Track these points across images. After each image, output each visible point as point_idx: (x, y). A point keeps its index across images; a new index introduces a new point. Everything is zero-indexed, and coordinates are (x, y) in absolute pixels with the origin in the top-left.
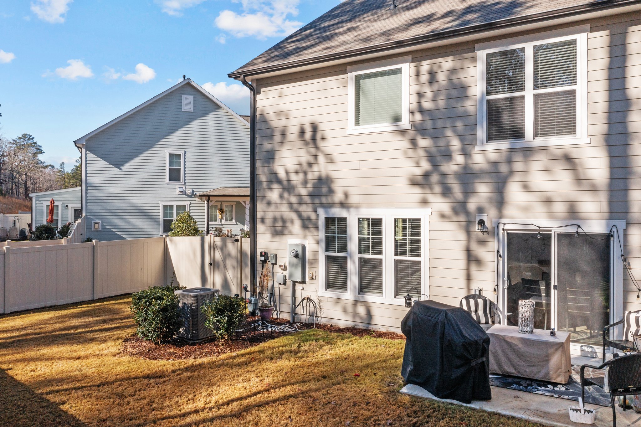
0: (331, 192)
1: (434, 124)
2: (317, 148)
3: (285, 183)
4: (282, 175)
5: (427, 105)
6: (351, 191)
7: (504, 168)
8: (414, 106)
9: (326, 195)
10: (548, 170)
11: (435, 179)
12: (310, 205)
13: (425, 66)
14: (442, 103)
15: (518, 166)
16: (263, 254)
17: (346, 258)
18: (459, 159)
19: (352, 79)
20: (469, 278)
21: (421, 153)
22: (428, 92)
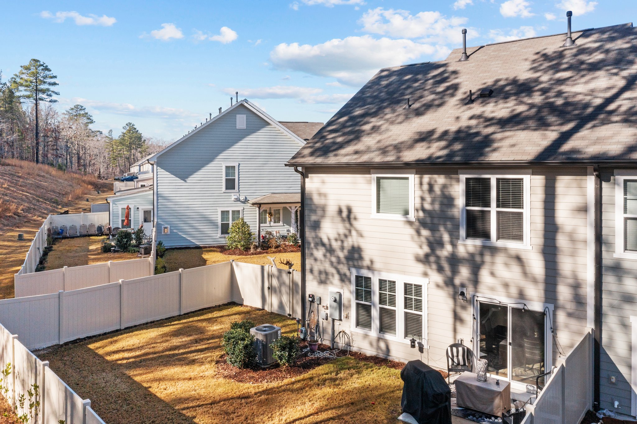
0: (361, 258)
1: (432, 220)
2: (351, 224)
3: (328, 246)
4: (325, 240)
5: (427, 206)
6: (376, 259)
7: (478, 259)
8: (418, 205)
9: (357, 260)
10: (506, 264)
11: (432, 259)
12: (346, 265)
13: (426, 178)
14: (437, 207)
15: (487, 258)
16: (311, 296)
17: (370, 306)
18: (449, 248)
19: (374, 179)
20: (455, 331)
21: (423, 239)
22: (428, 199)
